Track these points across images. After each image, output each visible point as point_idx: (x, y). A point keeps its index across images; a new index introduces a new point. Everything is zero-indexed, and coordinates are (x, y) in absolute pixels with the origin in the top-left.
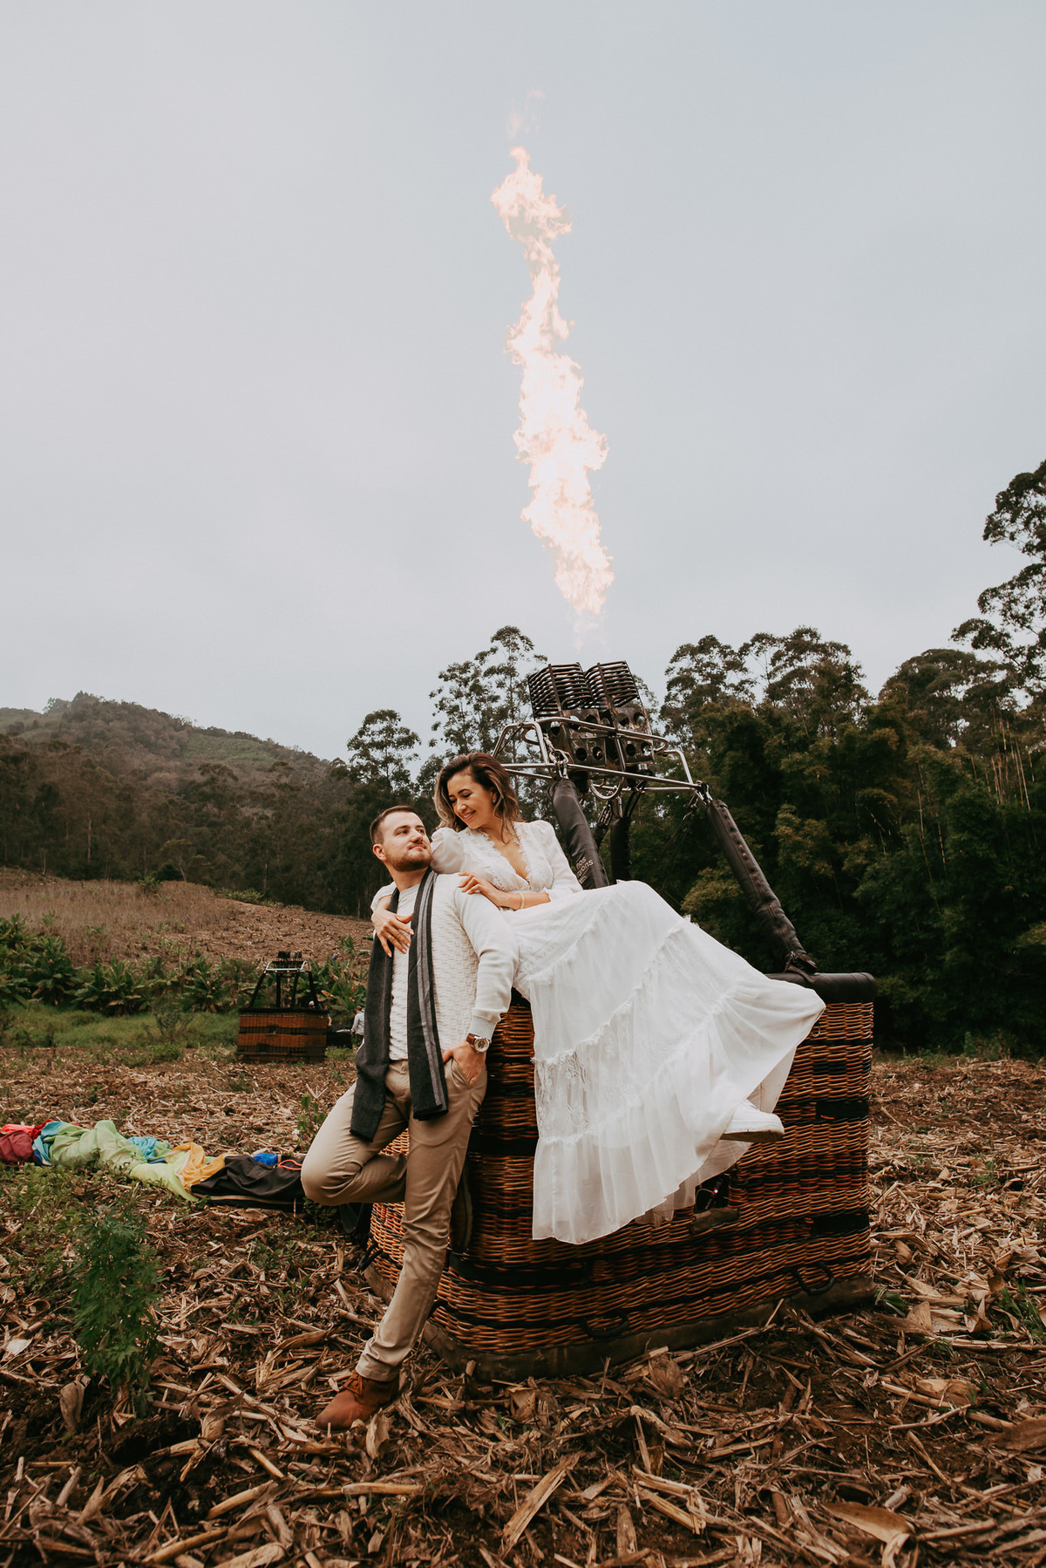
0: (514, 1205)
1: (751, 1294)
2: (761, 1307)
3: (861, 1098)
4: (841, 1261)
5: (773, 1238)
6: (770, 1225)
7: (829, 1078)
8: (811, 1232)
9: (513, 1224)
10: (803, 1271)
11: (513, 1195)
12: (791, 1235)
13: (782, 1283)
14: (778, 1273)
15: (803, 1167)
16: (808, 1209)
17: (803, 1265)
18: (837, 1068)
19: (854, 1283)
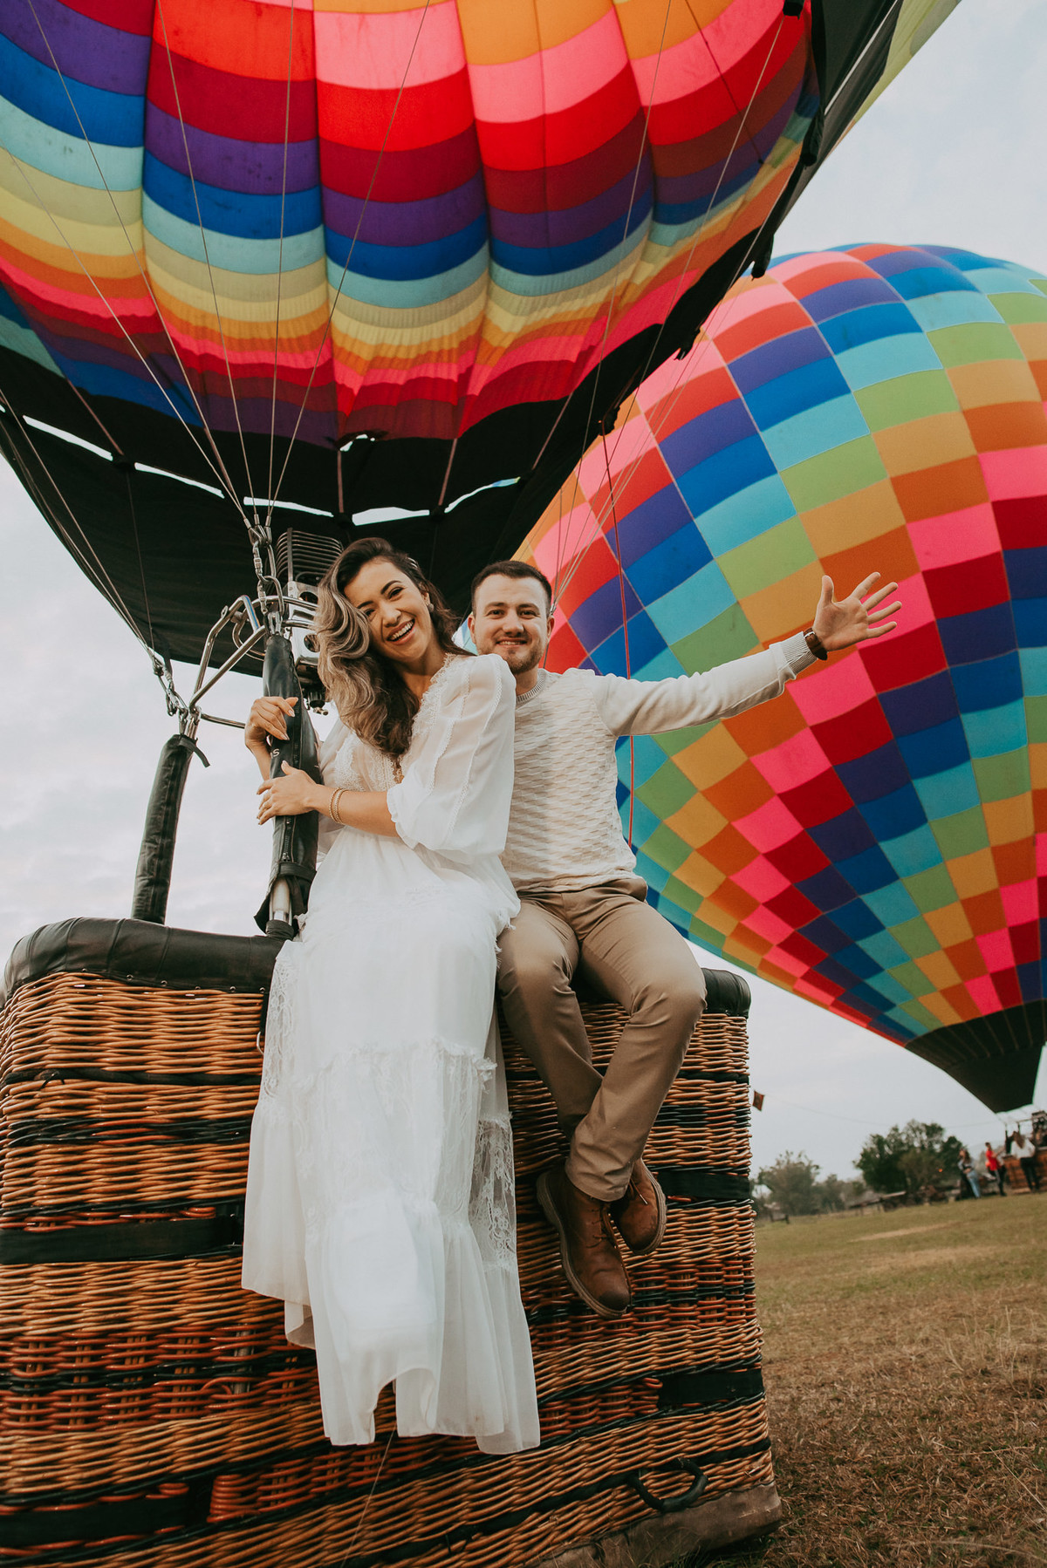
0: (46, 1366)
1: (547, 1533)
2: (567, 1557)
3: (734, 1168)
4: (714, 1458)
5: (589, 1418)
6: (583, 1394)
7: (678, 1131)
8: (659, 1406)
9: (40, 1405)
10: (650, 1481)
11: (48, 1344)
12: (623, 1412)
13: (612, 1503)
14: (600, 1487)
15: (640, 1284)
16: (654, 1362)
17: (650, 1470)
18: (691, 1116)
19: (743, 1498)
